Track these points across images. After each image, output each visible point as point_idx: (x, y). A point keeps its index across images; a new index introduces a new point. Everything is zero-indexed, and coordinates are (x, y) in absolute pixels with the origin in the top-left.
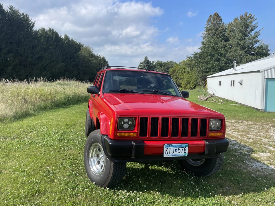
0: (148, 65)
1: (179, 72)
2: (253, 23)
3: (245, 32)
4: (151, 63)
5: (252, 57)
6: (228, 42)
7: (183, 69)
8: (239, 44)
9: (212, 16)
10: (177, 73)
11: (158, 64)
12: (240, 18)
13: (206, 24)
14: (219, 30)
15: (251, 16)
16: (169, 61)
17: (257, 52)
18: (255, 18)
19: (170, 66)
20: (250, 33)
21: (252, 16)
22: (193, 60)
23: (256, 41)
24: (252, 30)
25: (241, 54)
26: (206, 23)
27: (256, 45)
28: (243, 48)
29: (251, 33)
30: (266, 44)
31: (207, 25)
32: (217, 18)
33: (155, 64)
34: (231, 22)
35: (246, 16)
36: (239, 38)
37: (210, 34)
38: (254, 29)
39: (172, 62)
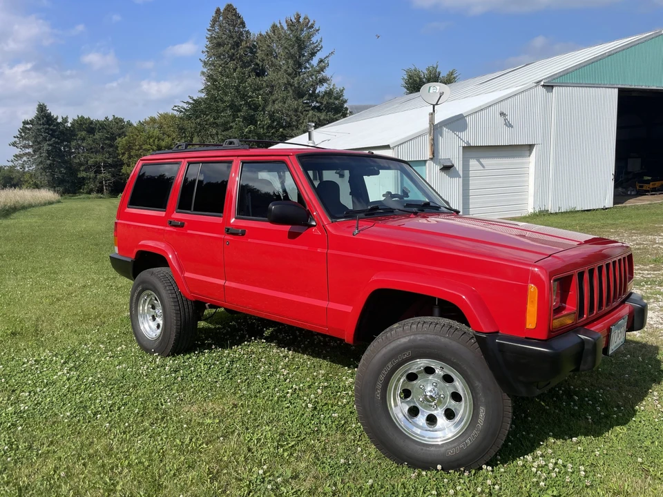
0: (52, 127)
1: (144, 147)
2: (314, 39)
3: (300, 57)
4: (59, 124)
5: (318, 114)
6: (265, 78)
7: (154, 141)
8: (289, 84)
9: (222, 11)
10: (139, 150)
11: (81, 124)
12: (288, 25)
13: (209, 30)
14: (241, 49)
15: (308, 23)
16: (111, 118)
17: (327, 103)
18: (316, 27)
19: (115, 131)
20: (307, 61)
21: (310, 24)
22: (189, 118)
23: (323, 79)
24: (313, 54)
25: (298, 108)
26: (209, 28)
27: (321, 89)
28: (300, 94)
29: (311, 61)
30: (338, 88)
31: (210, 33)
32: (234, 18)
33: (69, 125)
34: (267, 33)
35: (298, 21)
36: (290, 71)
37: (220, 57)
38: (316, 53)
39: (121, 120)
